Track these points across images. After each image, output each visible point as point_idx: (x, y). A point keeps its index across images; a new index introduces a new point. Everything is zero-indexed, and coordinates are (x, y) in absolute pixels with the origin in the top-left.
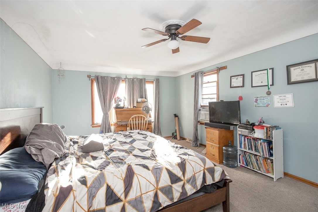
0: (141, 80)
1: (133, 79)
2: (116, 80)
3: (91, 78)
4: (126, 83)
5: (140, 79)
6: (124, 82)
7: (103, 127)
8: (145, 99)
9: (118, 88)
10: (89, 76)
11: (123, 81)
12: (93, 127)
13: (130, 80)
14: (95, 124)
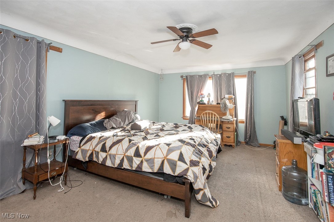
0: (230, 75)
1: (220, 75)
2: (202, 78)
3: (184, 77)
4: (213, 80)
5: (228, 74)
6: (212, 79)
7: (190, 120)
8: (232, 95)
9: (204, 84)
10: (182, 77)
11: (210, 77)
12: (184, 119)
13: (217, 76)
14: (185, 117)
